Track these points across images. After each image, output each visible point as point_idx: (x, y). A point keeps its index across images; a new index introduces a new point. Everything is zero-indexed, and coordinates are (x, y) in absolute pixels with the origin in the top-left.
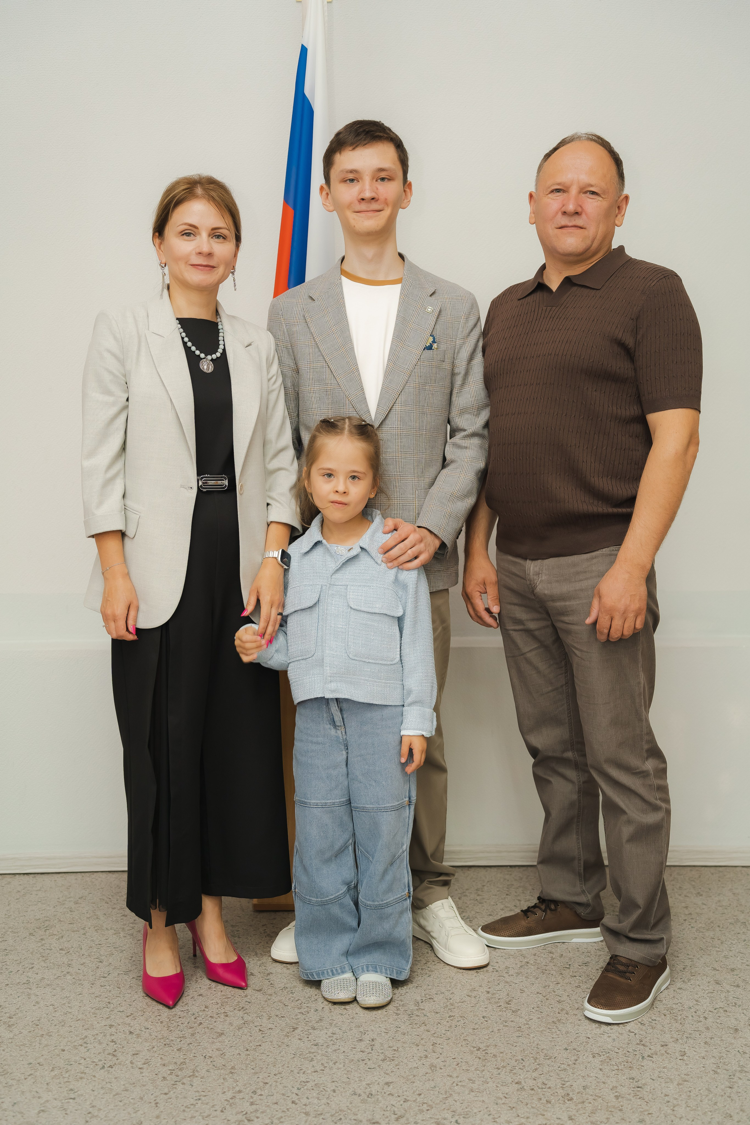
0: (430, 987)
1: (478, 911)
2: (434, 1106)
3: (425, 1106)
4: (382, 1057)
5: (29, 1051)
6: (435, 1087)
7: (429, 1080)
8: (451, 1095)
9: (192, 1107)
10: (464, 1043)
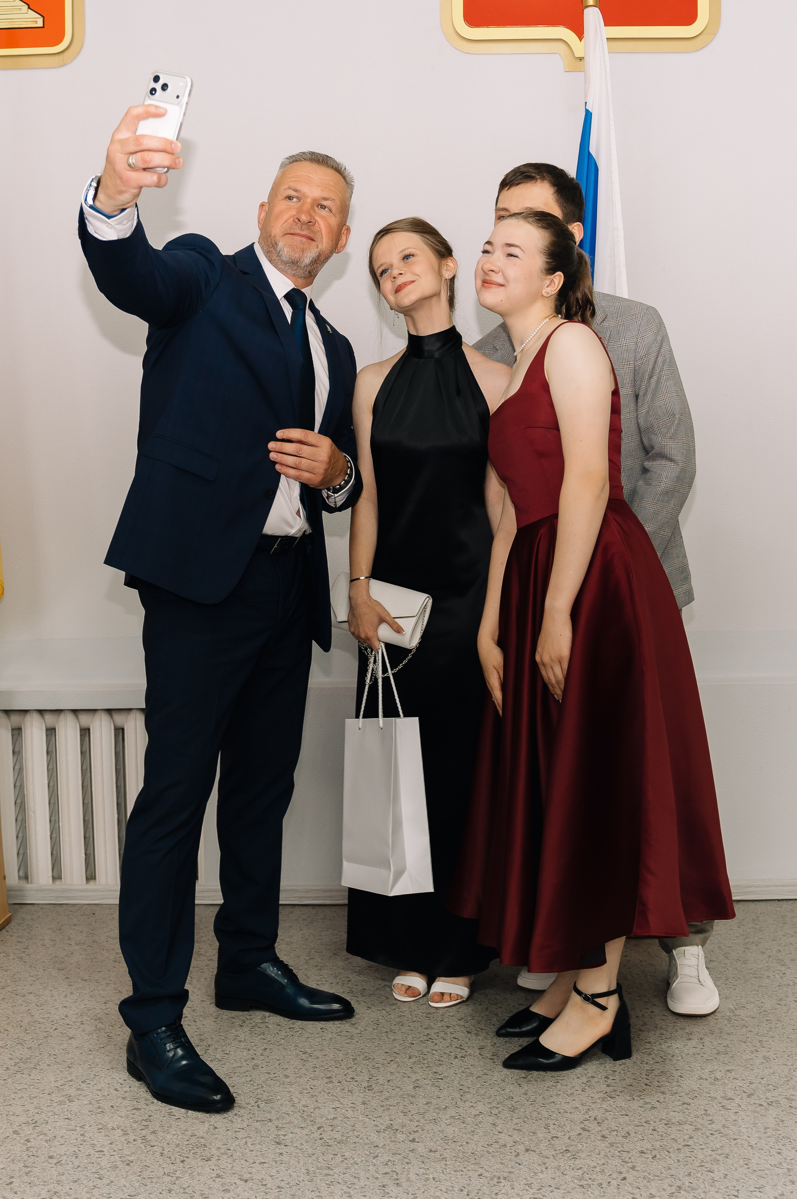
0: (739, 998)
1: (760, 937)
2: (779, 1086)
3: (771, 1086)
4: (715, 1051)
5: (380, 1043)
6: (774, 1073)
7: (767, 1068)
8: (791, 1078)
9: (554, 1087)
10: (788, 1040)
